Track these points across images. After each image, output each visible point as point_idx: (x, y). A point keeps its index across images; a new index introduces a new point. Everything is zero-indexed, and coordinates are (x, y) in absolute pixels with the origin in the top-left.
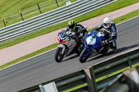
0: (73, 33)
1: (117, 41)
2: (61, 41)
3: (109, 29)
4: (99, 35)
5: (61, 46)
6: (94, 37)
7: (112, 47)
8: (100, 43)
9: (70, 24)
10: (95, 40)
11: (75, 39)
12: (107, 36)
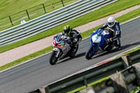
0: (68, 38)
1: (121, 39)
2: (56, 45)
3: (114, 28)
4: (104, 33)
5: (56, 49)
6: (99, 36)
7: (116, 45)
8: (105, 41)
9: (65, 28)
10: (100, 38)
11: (69, 43)
12: (111, 34)
